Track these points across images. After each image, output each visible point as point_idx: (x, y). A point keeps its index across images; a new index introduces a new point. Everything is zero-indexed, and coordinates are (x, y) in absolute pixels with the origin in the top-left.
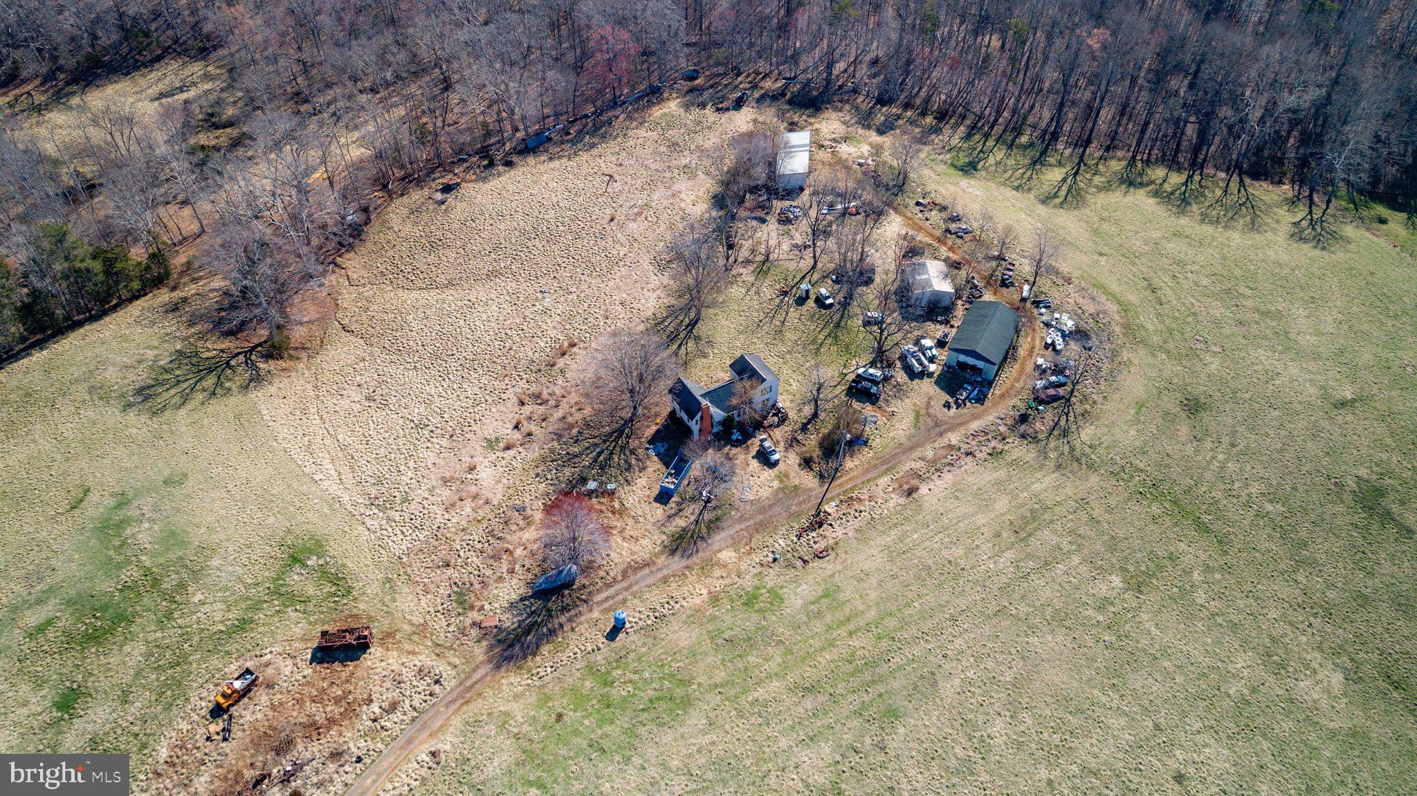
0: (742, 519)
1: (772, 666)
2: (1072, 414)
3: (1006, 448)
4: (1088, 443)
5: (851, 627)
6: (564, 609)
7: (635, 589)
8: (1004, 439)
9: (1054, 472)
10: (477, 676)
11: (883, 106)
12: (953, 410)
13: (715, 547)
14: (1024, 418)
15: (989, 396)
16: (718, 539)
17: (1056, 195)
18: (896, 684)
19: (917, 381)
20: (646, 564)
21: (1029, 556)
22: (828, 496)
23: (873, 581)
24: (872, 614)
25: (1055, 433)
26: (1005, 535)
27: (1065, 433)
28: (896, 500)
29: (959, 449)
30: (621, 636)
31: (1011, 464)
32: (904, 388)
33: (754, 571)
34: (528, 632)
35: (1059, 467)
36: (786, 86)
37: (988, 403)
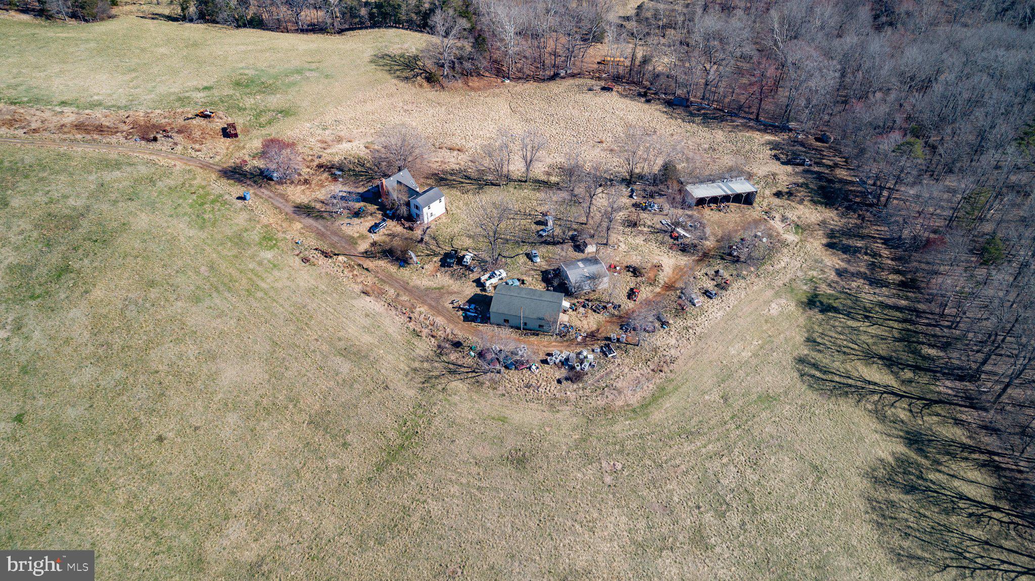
0: (325, 227)
1: (225, 252)
2: (474, 374)
3: (424, 338)
4: (448, 387)
5: (255, 278)
6: (255, 182)
7: (270, 200)
8: (433, 336)
9: (409, 367)
10: (215, 167)
11: (882, 243)
12: (451, 306)
13: (302, 221)
14: (457, 345)
15: (473, 324)
16: (310, 221)
17: (825, 373)
18: (218, 301)
19: (475, 284)
20: (287, 201)
21: (325, 357)
22: (352, 257)
23: (288, 283)
24: (263, 285)
25: (451, 366)
26: (341, 343)
27: (451, 372)
28: (358, 288)
29: (412, 312)
30: (240, 201)
31: (408, 342)
32: (464, 278)
33: (288, 237)
34: (240, 174)
35: (415, 370)
36: (852, 183)
37: (466, 324)
